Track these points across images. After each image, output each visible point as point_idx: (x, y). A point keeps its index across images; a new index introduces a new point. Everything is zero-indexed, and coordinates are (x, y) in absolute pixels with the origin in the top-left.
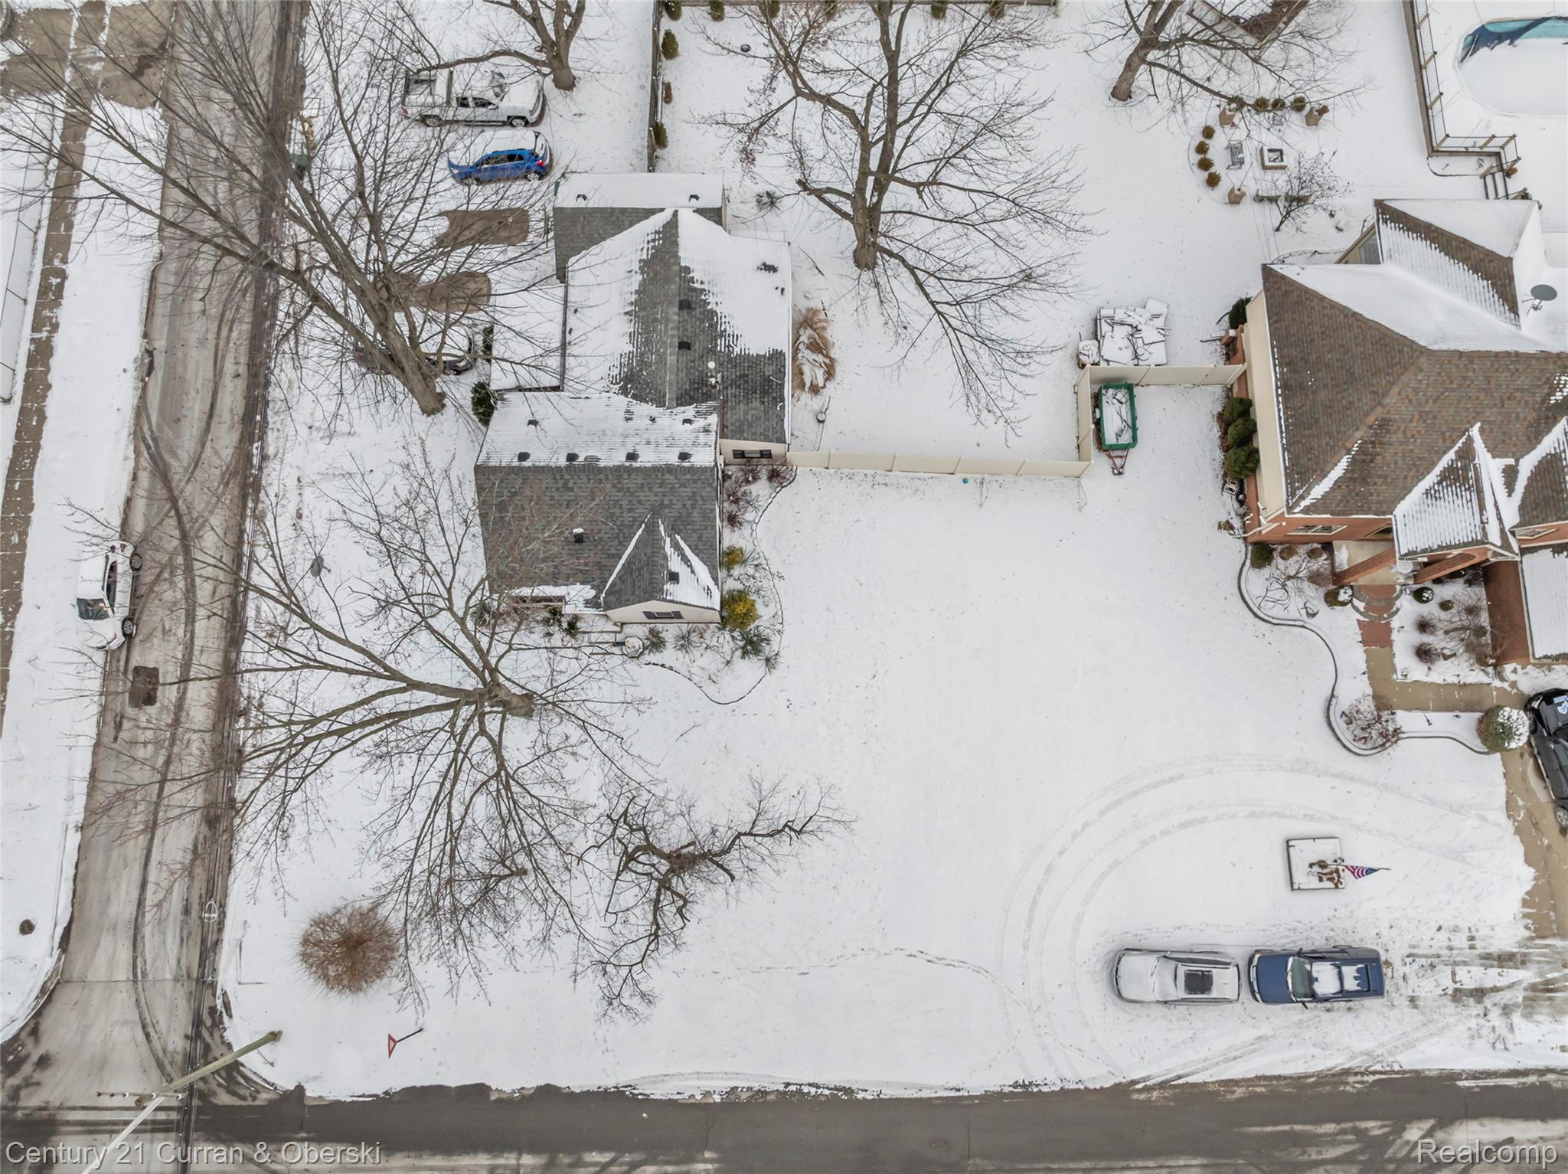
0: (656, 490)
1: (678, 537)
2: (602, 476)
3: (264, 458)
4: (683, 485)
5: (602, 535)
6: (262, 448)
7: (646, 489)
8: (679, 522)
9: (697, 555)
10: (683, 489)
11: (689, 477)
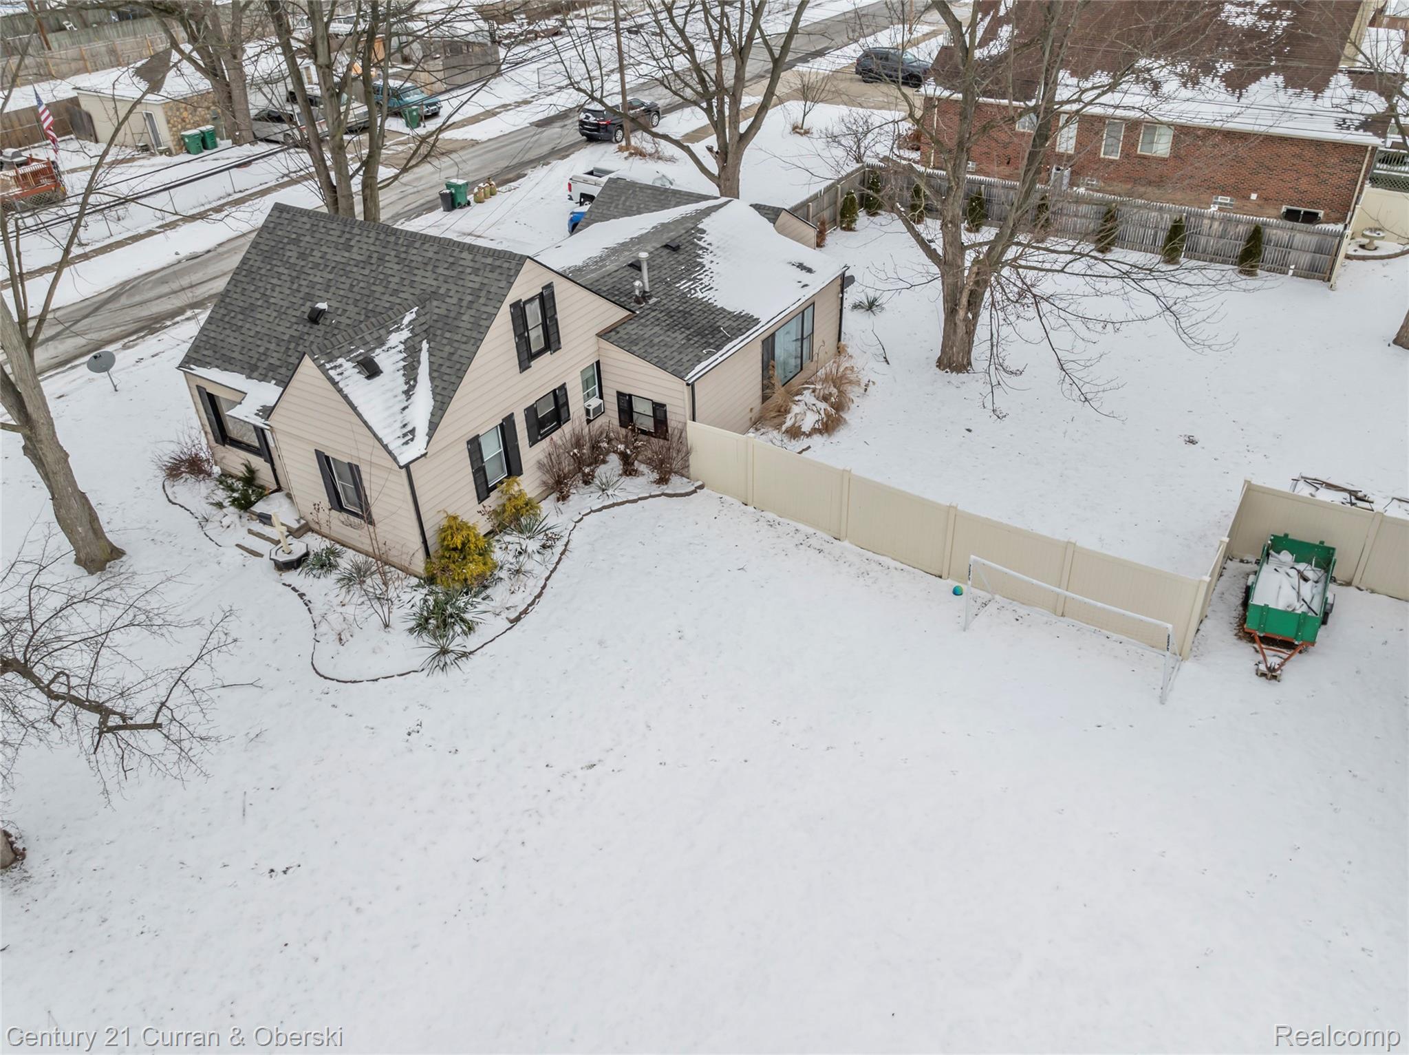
0: (440, 271)
1: (425, 345)
2: (392, 239)
4: (476, 271)
5: (344, 320)
7: (430, 268)
8: (440, 325)
9: (432, 379)
10: (472, 277)
11: (489, 260)
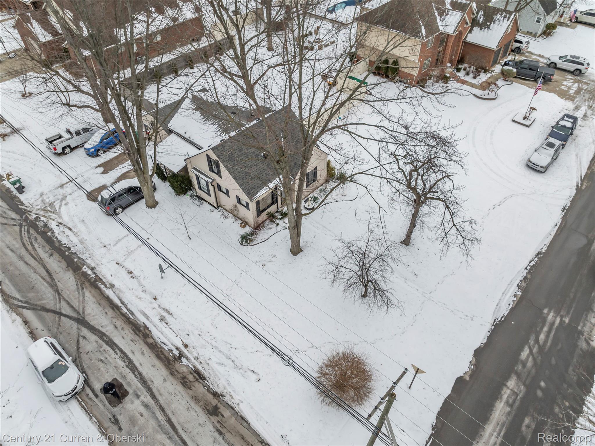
3: (92, 269)
6: (88, 267)
